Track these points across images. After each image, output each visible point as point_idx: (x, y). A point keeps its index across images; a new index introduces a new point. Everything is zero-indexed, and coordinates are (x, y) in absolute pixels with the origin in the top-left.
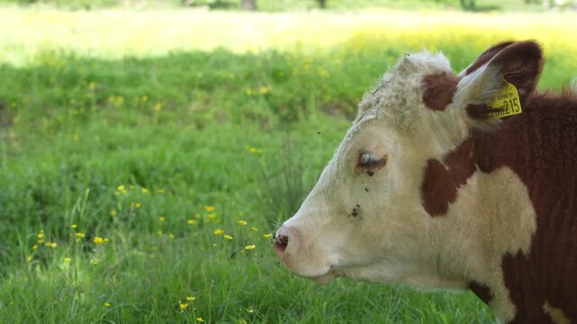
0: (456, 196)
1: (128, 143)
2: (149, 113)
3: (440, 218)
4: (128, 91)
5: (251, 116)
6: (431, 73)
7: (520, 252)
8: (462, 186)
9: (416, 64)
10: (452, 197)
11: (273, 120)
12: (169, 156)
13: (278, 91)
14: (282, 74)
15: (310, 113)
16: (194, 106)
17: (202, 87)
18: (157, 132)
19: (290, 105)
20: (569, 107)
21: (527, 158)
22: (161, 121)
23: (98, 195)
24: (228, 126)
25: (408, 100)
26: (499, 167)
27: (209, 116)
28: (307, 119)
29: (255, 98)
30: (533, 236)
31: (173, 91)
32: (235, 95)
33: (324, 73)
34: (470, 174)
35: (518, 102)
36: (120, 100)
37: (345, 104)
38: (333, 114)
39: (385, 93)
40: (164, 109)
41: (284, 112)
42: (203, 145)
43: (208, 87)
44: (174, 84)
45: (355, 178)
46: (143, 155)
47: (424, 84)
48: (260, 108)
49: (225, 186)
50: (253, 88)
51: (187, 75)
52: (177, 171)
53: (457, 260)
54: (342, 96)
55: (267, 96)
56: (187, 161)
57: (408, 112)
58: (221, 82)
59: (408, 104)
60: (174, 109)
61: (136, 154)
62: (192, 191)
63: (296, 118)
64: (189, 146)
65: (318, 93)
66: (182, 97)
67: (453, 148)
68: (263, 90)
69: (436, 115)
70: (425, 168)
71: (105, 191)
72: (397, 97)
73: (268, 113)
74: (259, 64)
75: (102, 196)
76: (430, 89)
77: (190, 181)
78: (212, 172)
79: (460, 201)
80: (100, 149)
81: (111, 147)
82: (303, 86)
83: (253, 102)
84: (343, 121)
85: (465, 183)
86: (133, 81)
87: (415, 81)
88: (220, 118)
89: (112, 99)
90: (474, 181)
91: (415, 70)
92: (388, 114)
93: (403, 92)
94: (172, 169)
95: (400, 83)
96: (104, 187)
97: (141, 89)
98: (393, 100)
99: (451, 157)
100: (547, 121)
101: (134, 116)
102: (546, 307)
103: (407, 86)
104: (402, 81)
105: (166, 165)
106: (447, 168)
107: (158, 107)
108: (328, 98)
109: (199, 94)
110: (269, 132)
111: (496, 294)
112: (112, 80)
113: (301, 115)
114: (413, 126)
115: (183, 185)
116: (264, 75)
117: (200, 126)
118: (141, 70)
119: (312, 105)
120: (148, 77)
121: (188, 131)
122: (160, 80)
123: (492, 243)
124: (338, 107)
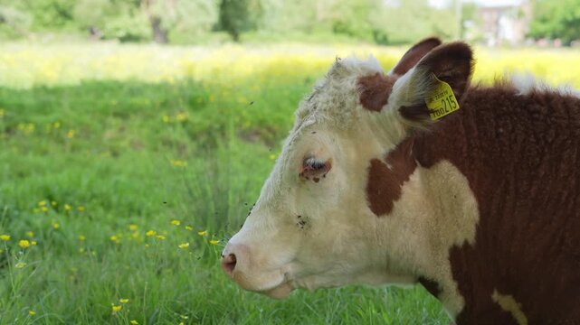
0: (400, 194)
1: (40, 170)
2: (61, 141)
3: (386, 217)
4: (40, 119)
5: (168, 143)
6: (365, 74)
7: (466, 242)
8: (405, 182)
9: (349, 68)
10: (397, 195)
11: (191, 147)
12: (85, 181)
13: (196, 119)
14: (199, 101)
15: (229, 140)
16: (109, 134)
17: (117, 115)
18: (70, 160)
19: (209, 132)
20: (503, 96)
21: (464, 150)
22: (74, 149)
23: (10, 220)
24: (145, 153)
25: (347, 102)
26: (438, 161)
27: (124, 144)
28: (227, 147)
29: (173, 125)
30: (476, 225)
31: (87, 119)
32: (151, 123)
33: (242, 100)
34: (412, 172)
35: (454, 98)
36: (31, 128)
37: (264, 131)
38: (253, 141)
39: (321, 98)
40: (77, 136)
41: (203, 139)
42: (119, 172)
43: (123, 114)
44: (87, 112)
45: (301, 187)
46: (59, 180)
47: (359, 86)
48: (178, 135)
49: (144, 212)
50: (169, 115)
51: (101, 103)
52: (94, 196)
53: (406, 257)
54: (262, 123)
55: (184, 123)
56: (103, 186)
57: (348, 114)
58: (136, 110)
59: (348, 106)
60: (87, 137)
61: (49, 179)
62: (110, 217)
63: (214, 145)
64: (105, 173)
65: (237, 119)
66: (96, 125)
67: (393, 147)
68: (181, 117)
69: (373, 116)
70: (369, 168)
71: (18, 217)
72: (334, 101)
73: (186, 140)
74: (176, 92)
75: (15, 222)
76: (366, 91)
77: (107, 206)
78: (131, 197)
79: (404, 198)
80: (10, 177)
81: (21, 175)
82: (222, 113)
83: (170, 129)
84: (262, 148)
85: (408, 180)
86: (43, 108)
87: (350, 84)
88: (136, 145)
89: (21, 127)
90: (416, 177)
91: (349, 73)
92: (328, 118)
93: (341, 95)
94: (89, 194)
95: (336, 87)
96: (16, 213)
97: (52, 117)
98: (331, 104)
99: (392, 156)
100: (482, 112)
101: (44, 144)
102: (496, 296)
103: (343, 89)
104: (337, 84)
105: (82, 190)
106: (389, 167)
107: (71, 134)
108: (247, 124)
109: (114, 121)
110: (188, 159)
111: (445, 288)
112: (21, 108)
113: (219, 141)
114: (354, 127)
115: (101, 211)
116: (181, 101)
117: (115, 154)
118: (53, 99)
119: (231, 132)
120: (59, 105)
121: (103, 159)
122: (72, 108)
123: (438, 235)
124: (257, 133)
